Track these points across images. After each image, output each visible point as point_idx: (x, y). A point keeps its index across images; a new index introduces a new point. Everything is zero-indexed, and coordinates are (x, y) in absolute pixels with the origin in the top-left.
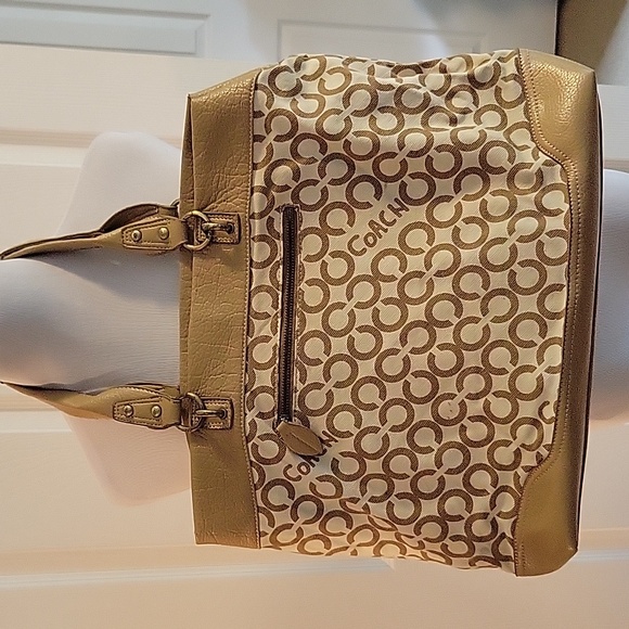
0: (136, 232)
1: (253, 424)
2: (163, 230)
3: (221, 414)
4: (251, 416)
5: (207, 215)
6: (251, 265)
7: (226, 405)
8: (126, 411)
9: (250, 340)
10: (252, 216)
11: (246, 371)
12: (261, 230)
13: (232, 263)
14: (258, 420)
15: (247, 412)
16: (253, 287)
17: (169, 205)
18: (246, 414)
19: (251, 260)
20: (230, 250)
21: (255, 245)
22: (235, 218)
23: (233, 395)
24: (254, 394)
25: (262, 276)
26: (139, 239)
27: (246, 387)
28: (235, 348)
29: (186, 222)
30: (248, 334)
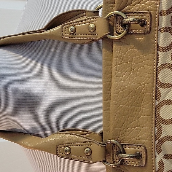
0: (72, 27)
1: (161, 163)
2: (92, 25)
3: (138, 156)
4: (159, 157)
5: (125, 13)
6: (158, 50)
7: (141, 150)
8: (66, 151)
9: (157, 103)
10: (161, 14)
11: (155, 125)
12: (167, 23)
13: (143, 48)
14: (165, 161)
15: (157, 155)
16: (159, 65)
17: (93, 9)
18: (156, 156)
19: (158, 46)
20: (141, 39)
21: (162, 35)
22: (148, 15)
23: (146, 142)
24: (161, 141)
25: (165, 58)
26: (74, 32)
27: (155, 136)
28: (146, 109)
29: (108, 19)
30: (156, 99)
